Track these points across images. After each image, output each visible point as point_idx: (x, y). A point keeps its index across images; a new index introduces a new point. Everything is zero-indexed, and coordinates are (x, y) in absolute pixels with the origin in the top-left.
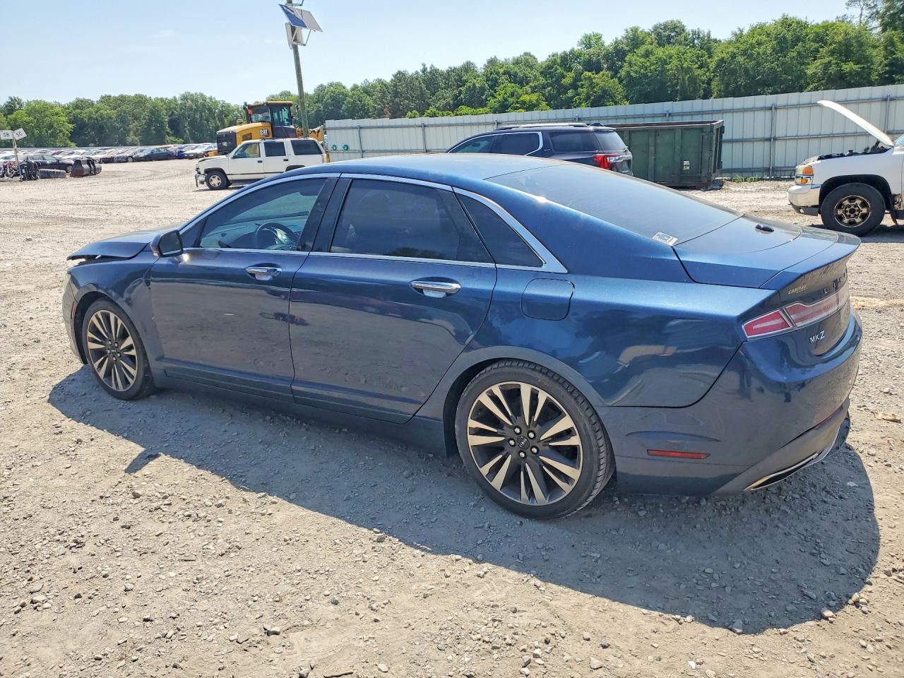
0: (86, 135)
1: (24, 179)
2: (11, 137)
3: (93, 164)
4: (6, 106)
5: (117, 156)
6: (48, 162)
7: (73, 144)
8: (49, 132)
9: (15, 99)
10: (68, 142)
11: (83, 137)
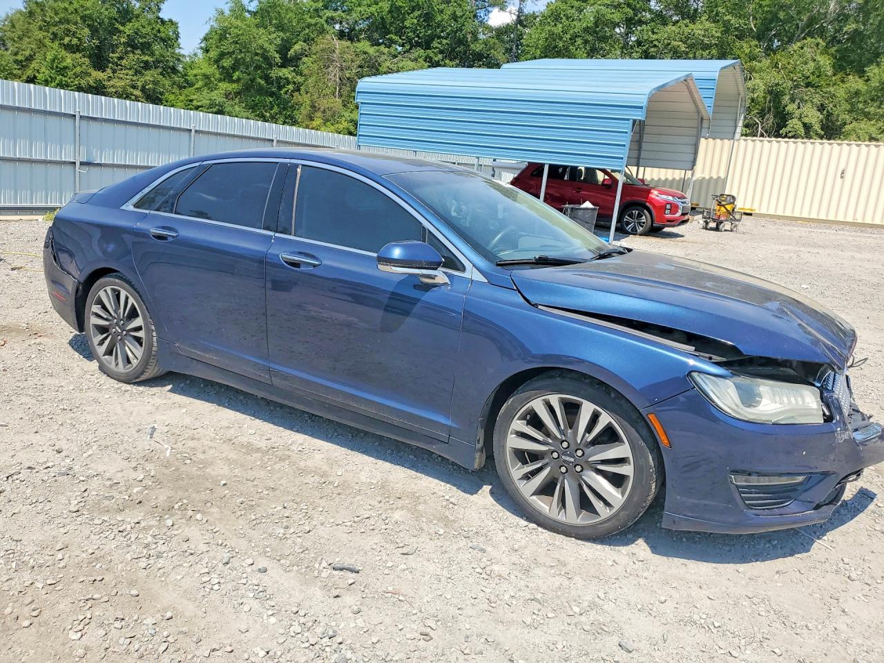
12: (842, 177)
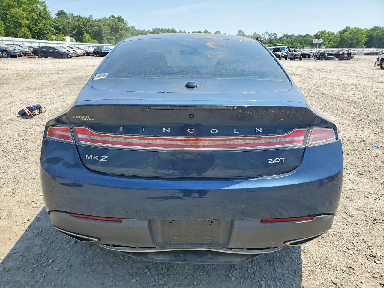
0: (372, 43)
1: (317, 60)
2: (317, 42)
3: (350, 55)
4: (344, 30)
5: (373, 52)
6: (334, 53)
7: (365, 47)
8: (356, 41)
9: (348, 27)
10: (363, 46)
11: (371, 44)
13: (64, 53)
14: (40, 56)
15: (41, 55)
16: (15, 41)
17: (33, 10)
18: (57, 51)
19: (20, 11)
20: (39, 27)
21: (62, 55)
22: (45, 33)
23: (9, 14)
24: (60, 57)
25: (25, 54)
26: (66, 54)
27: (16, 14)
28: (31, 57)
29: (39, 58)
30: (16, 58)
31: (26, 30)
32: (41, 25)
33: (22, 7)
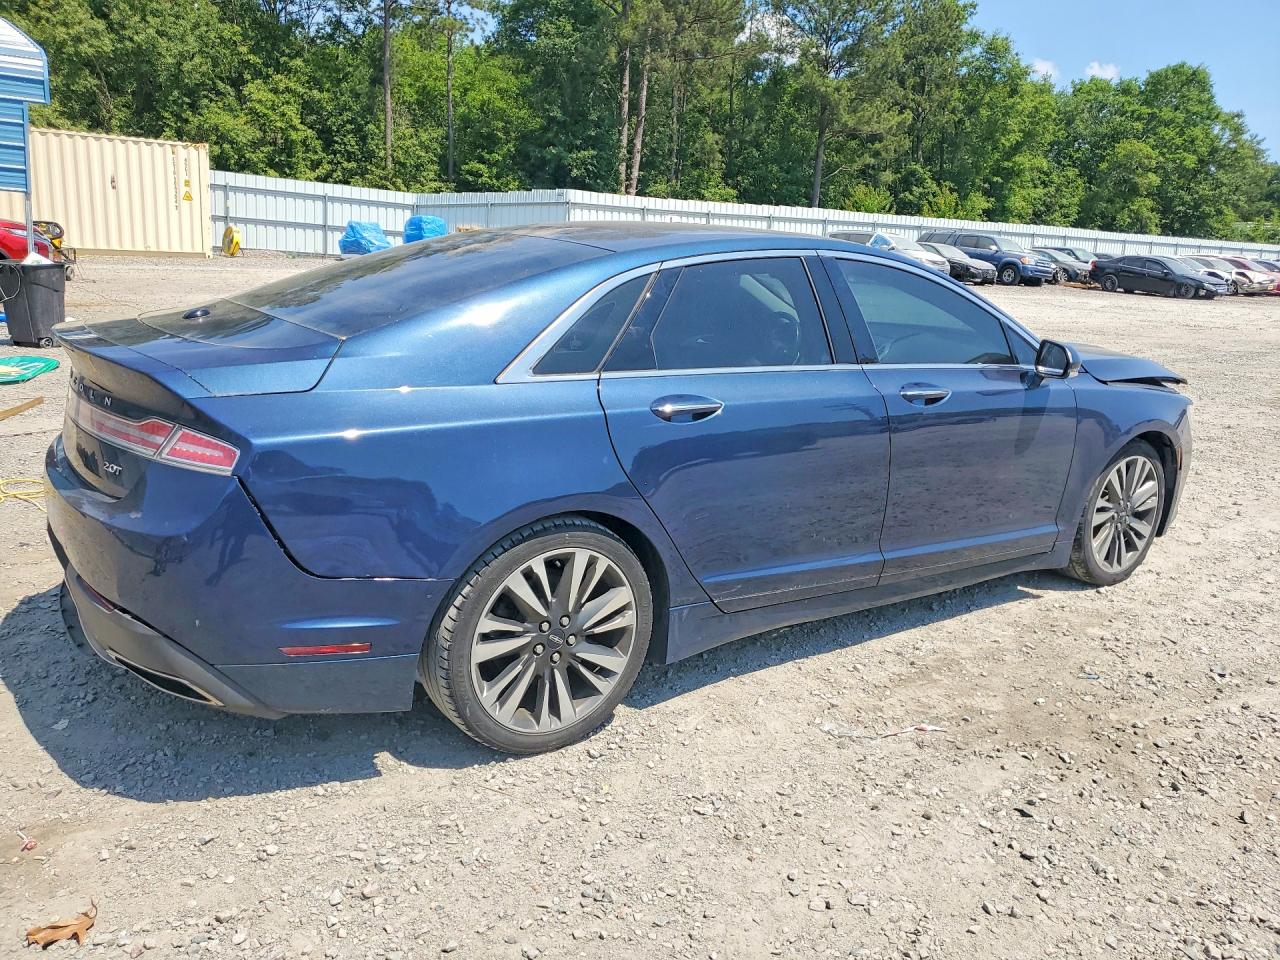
12: (114, 187)
13: (1189, 282)
14: (1108, 284)
15: (1113, 283)
16: (1071, 238)
17: (1192, 142)
18: (1166, 274)
19: (1143, 148)
20: (1196, 196)
21: (1179, 286)
22: (1208, 216)
23: (1108, 158)
24: (1172, 293)
25: (1072, 277)
26: (1193, 284)
27: (1129, 156)
28: (1084, 286)
29: (1103, 290)
30: (1038, 288)
31: (1144, 205)
32: (1204, 189)
33: (1155, 134)
